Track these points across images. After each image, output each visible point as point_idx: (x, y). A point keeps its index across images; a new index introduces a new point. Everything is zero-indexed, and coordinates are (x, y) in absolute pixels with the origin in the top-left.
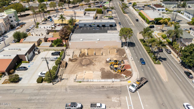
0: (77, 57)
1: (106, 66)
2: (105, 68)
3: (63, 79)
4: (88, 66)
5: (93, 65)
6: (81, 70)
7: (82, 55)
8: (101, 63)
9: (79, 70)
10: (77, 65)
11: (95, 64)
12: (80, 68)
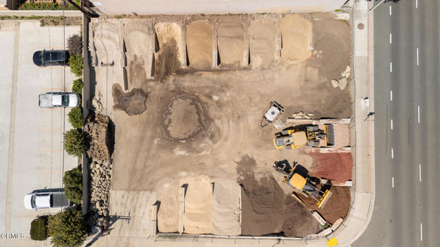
0: (147, 81)
1: (258, 146)
2: (255, 157)
3: (115, 218)
4: (194, 145)
5: (212, 137)
6: (169, 169)
7: (166, 63)
8: (242, 125)
9: (162, 165)
10: (153, 138)
11: (219, 130)
12: (164, 155)
